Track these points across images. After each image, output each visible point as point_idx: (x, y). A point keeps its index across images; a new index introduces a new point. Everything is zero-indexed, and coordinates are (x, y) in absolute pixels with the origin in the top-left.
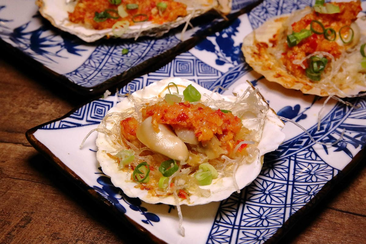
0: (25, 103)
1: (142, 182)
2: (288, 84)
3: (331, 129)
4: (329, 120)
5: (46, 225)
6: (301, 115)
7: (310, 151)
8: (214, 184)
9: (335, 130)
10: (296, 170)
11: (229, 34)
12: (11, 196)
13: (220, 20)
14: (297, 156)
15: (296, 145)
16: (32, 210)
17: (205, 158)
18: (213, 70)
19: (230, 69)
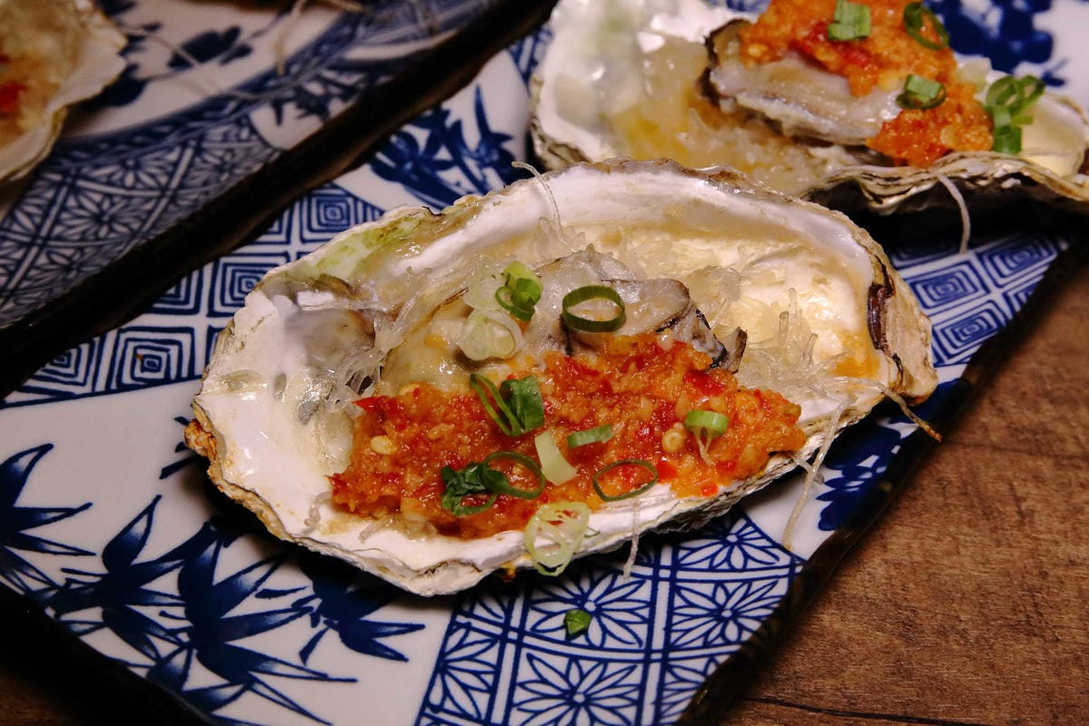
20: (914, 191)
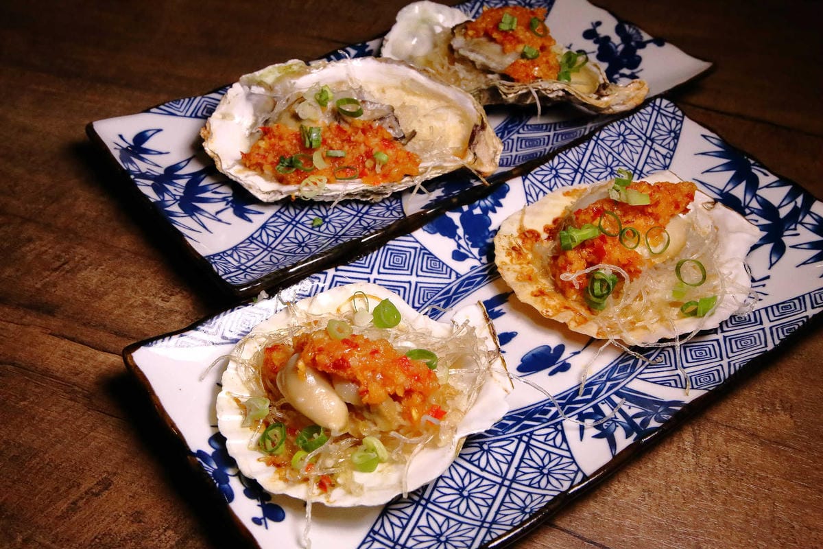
0: (154, 291)
1: (271, 454)
2: (549, 310)
3: (603, 395)
4: (604, 379)
5: (130, 496)
6: (561, 363)
7: (556, 429)
8: (380, 472)
9: (608, 399)
10: (524, 460)
11: (485, 210)
12: (93, 443)
13: (477, 184)
14: (533, 437)
15: (537, 416)
16: (117, 468)
17: (374, 428)
18: (445, 267)
19: (473, 268)
20: (520, 92)
